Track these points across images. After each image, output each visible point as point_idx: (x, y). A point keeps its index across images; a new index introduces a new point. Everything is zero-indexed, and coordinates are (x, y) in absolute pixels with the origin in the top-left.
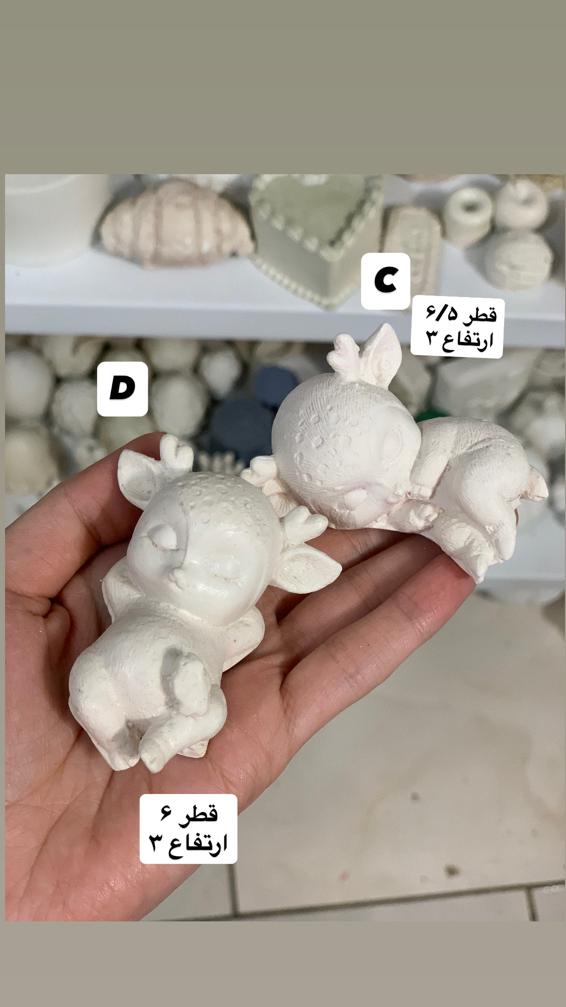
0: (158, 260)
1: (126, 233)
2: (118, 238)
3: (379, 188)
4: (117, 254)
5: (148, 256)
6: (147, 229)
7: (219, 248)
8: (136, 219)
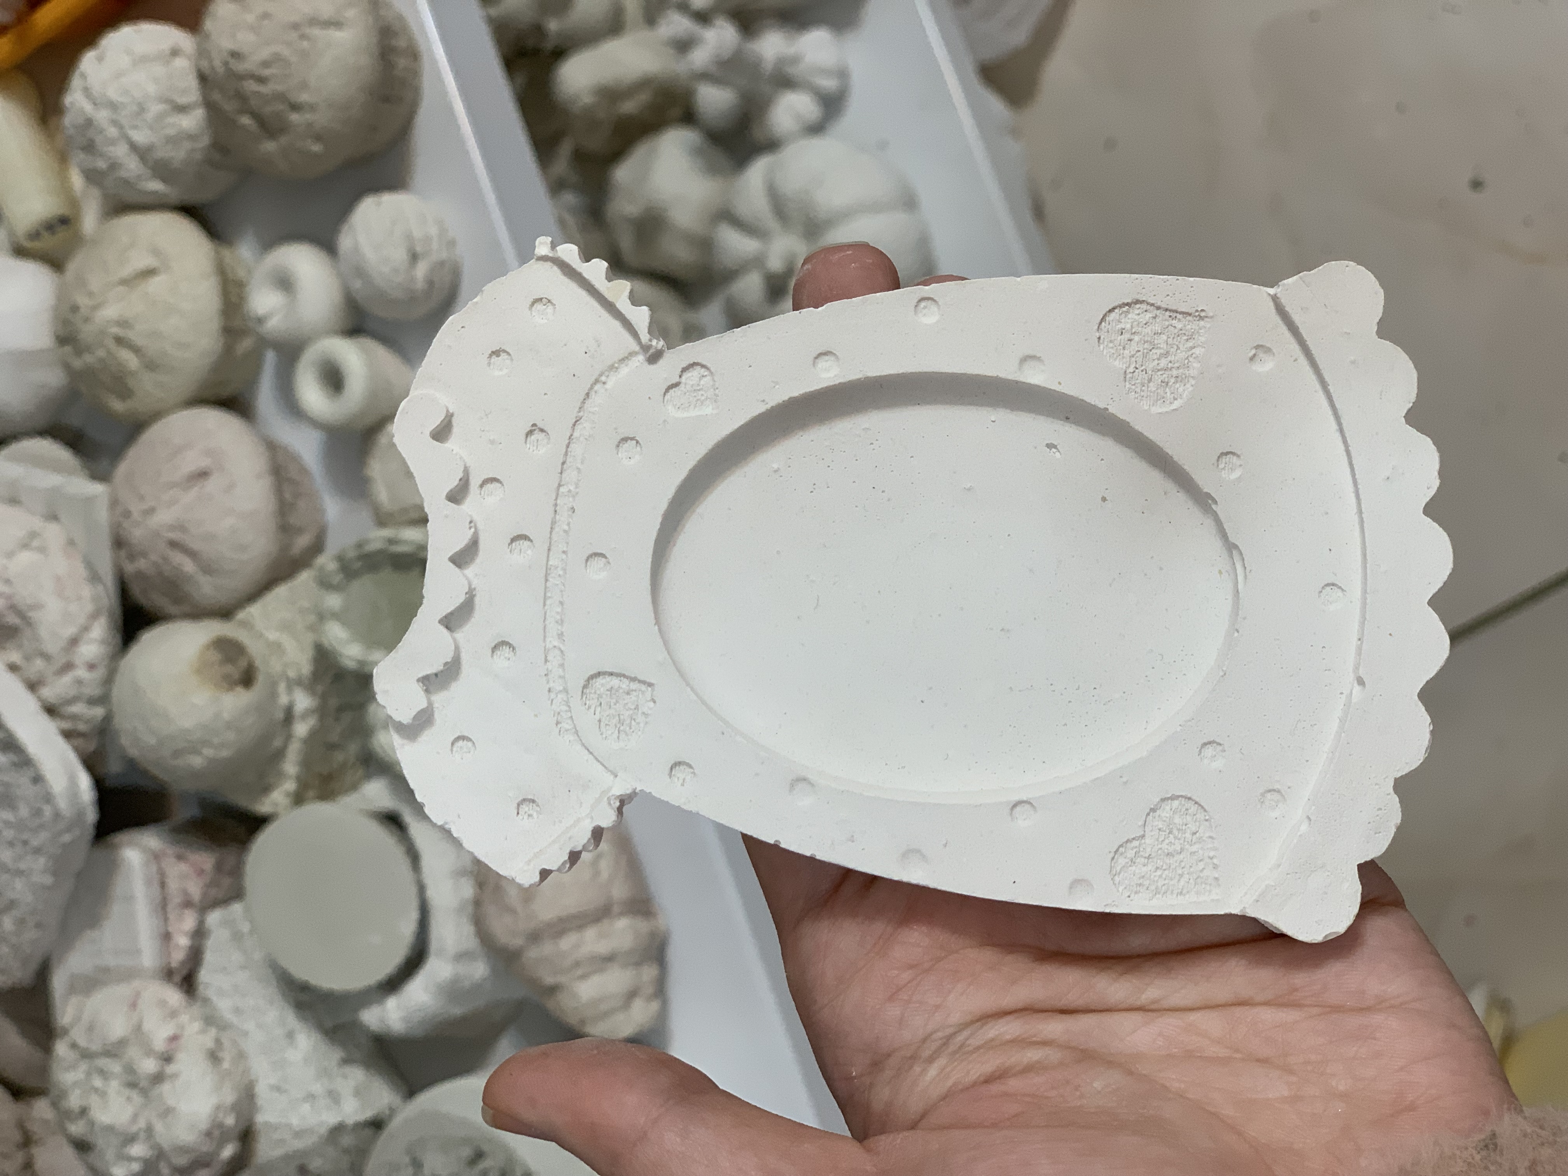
0: (641, 906)
1: (612, 983)
2: (632, 994)
3: (359, 545)
4: (660, 990)
5: (643, 926)
8: (580, 972)
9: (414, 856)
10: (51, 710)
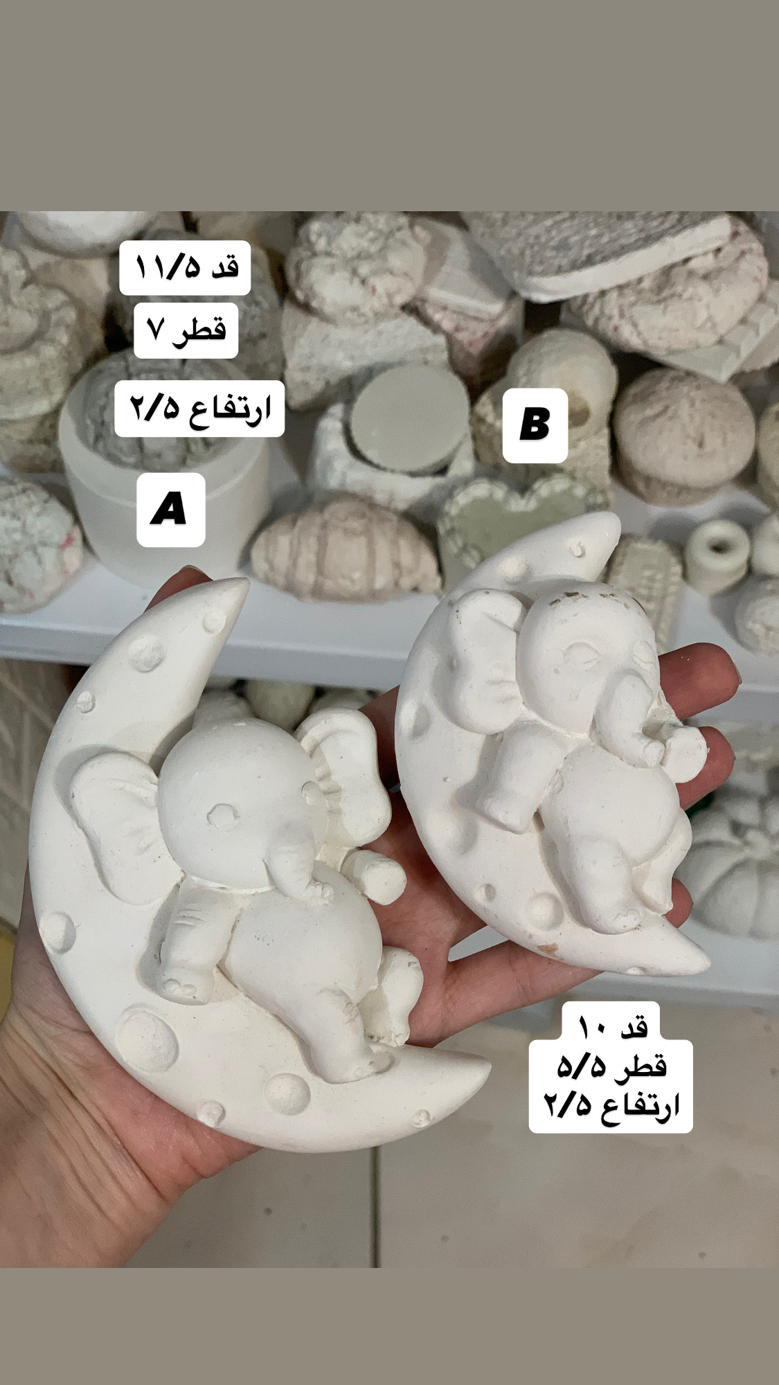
0: (318, 593)
1: (282, 559)
2: (272, 566)
5: (307, 587)
6: (308, 557)
7: (397, 584)
8: (295, 542)
9: (413, 474)
10: (603, 293)
